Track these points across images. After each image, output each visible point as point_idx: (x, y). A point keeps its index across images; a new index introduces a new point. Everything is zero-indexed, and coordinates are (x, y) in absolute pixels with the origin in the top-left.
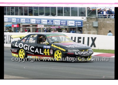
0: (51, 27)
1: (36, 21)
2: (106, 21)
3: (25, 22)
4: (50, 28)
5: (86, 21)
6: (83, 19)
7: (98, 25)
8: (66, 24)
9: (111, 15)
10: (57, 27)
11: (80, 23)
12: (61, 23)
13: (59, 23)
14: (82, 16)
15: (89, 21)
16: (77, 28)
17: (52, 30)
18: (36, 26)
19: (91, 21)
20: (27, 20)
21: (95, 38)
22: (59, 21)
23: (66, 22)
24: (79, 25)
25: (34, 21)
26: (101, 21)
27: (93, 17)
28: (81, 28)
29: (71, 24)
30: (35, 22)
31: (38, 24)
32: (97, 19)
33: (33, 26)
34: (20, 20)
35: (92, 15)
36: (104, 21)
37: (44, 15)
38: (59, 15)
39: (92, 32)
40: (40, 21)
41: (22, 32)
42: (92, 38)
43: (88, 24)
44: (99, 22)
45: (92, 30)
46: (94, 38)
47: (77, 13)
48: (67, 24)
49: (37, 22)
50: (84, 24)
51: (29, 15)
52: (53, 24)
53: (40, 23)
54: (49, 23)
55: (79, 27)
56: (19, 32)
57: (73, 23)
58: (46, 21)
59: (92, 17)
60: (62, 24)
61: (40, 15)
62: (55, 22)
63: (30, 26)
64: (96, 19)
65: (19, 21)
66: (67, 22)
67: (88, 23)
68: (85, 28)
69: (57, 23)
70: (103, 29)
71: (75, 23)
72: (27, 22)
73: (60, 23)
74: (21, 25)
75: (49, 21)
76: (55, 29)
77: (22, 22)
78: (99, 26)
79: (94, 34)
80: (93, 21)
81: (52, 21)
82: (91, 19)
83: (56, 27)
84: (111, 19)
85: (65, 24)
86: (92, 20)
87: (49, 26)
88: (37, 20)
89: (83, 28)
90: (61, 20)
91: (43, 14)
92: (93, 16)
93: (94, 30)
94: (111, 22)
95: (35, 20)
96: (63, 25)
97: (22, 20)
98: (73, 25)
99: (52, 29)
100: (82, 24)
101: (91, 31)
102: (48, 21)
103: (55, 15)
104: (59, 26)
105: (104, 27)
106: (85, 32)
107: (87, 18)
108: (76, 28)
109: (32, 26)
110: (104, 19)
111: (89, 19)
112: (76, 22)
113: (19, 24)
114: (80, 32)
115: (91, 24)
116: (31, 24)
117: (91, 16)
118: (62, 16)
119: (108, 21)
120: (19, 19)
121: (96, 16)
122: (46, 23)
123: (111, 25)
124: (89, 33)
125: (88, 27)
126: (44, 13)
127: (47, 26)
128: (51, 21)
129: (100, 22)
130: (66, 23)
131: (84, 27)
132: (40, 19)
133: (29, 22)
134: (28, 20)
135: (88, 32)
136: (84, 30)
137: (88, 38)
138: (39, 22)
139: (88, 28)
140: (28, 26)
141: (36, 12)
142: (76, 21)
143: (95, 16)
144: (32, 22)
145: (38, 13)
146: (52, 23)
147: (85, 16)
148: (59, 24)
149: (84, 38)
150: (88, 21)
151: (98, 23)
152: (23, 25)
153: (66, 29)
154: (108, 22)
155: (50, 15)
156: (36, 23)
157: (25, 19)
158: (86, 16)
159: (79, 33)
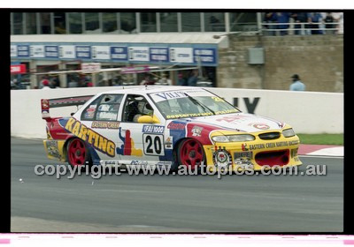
0: (123, 70)
1: (77, 52)
2: (286, 46)
3: (43, 56)
4: (117, 72)
5: (226, 45)
6: (217, 41)
7: (265, 60)
8: (168, 60)
9: (303, 24)
10: (141, 69)
11: (210, 53)
12: (151, 55)
13: (145, 56)
14: (214, 30)
15: (237, 48)
16: (201, 71)
17: (125, 78)
18: (78, 67)
19: (242, 48)
20: (48, 49)
21: (257, 100)
22: (147, 49)
23: (168, 52)
24: (206, 59)
25: (70, 53)
26: (273, 47)
27: (249, 33)
28: (213, 70)
29: (183, 57)
30: (73, 56)
31: (84, 60)
32: (259, 39)
33: (69, 67)
34: (28, 51)
35: (246, 27)
36: (282, 47)
37: (100, 30)
38: (144, 30)
39: (245, 81)
40: (89, 53)
41: (36, 88)
42: (246, 100)
43: (232, 58)
44: (267, 48)
45: (245, 75)
46: (251, 101)
47: (200, 21)
48: (171, 58)
49: (80, 55)
50: (221, 56)
51: (57, 33)
52: (126, 59)
53: (89, 58)
54: (115, 56)
55: (206, 67)
56: (28, 87)
57: (187, 55)
58: (107, 49)
59: (244, 34)
60: (154, 57)
61: (87, 29)
62: (135, 54)
63: (60, 68)
64: (256, 38)
65: (25, 53)
66: (171, 52)
67: (233, 54)
68: (224, 69)
69: (139, 56)
70: (279, 70)
71: (194, 55)
72: (49, 54)
73: (147, 55)
74: (33, 67)
75: (117, 50)
76: (135, 76)
77: (35, 56)
78: (267, 63)
79: (252, 86)
80: (250, 45)
81: (125, 51)
82: (242, 39)
83: (136, 69)
84: (302, 39)
85: (164, 58)
86: (244, 44)
87: (115, 67)
88: (79, 49)
89: (218, 69)
90: (151, 46)
91: (98, 28)
92: (247, 30)
93: (251, 76)
94: (302, 47)
95: (72, 49)
96: (157, 61)
97: (34, 48)
98: (189, 60)
100: (214, 56)
101: (241, 77)
102: (113, 51)
103: (135, 28)
104: (145, 65)
105: (281, 66)
106: (224, 81)
107: (230, 37)
109: (64, 67)
110: (282, 40)
111: (235, 39)
112: (197, 52)
113: (27, 64)
114: (209, 83)
115: (242, 57)
116: (63, 61)
117: (242, 30)
118: (155, 31)
119: (296, 44)
120: (25, 48)
121: (257, 30)
122: (107, 57)
123: (303, 58)
124: (237, 86)
125: (234, 66)
126: (101, 25)
127: (109, 67)
128: (121, 50)
129: (270, 50)
130: (167, 55)
131: (222, 66)
132: (90, 45)
133: (55, 55)
134: (53, 49)
135: (235, 81)
136: (222, 76)
137: (236, 100)
138: (86, 55)
139: (233, 68)
140: (54, 68)
141: (78, 22)
142: (196, 47)
143: (252, 30)
144: (66, 56)
145: (80, 26)
146: (123, 56)
147: (224, 30)
148: (147, 59)
150: (232, 46)
151: (265, 52)
152: (38, 67)
153: (167, 74)
154: (293, 48)
155: (118, 31)
156: (77, 57)
157: (42, 47)
158: (228, 32)
159: (208, 86)
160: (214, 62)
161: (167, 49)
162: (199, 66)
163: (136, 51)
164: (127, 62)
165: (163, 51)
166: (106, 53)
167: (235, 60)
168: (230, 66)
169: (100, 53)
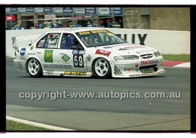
0: (70, 18)
1: (44, 8)
3: (24, 11)
4: (67, 20)
7: (150, 13)
8: (95, 13)
10: (80, 18)
11: (119, 9)
13: (82, 11)
16: (114, 19)
21: (145, 35)
23: (95, 9)
24: (117, 12)
25: (40, 9)
28: (121, 18)
31: (48, 13)
33: (39, 17)
42: (139, 35)
43: (132, 11)
45: (139, 21)
46: (142, 36)
48: (97, 12)
49: (46, 10)
52: (72, 12)
53: (51, 12)
60: (87, 11)
63: (35, 18)
66: (97, 8)
67: (132, 9)
70: (158, 18)
71: (110, 10)
73: (84, 10)
74: (18, 17)
77: (20, 11)
78: (151, 15)
83: (77, 18)
85: (93, 11)
87: (66, 17)
89: (123, 18)
96: (89, 13)
98: (107, 13)
99: (71, 21)
100: (121, 10)
101: (137, 22)
104: (82, 15)
105: (159, 16)
106: (129, 25)
108: (112, 18)
112: (112, 8)
113: (16, 15)
114: (119, 26)
115: (137, 11)
116: (36, 14)
122: (61, 11)
124: (134, 27)
125: (133, 16)
131: (126, 16)
135: (133, 24)
136: (126, 22)
137: (133, 36)
138: (49, 10)
139: (132, 17)
140: (32, 17)
146: (70, 11)
149: (125, 36)
152: (22, 17)
156: (44, 11)
160: (121, 14)
162: (113, 16)
164: (72, 14)
166: (60, 9)
167: (133, 13)
168: (130, 16)
169: (57, 9)
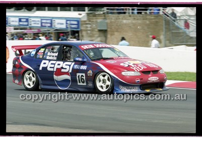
0: (25, 31)
2: (120, 20)
5: (85, 19)
6: (80, 17)
7: (107, 28)
8: (51, 26)
10: (36, 31)
11: (76, 23)
12: (42, 23)
13: (38, 24)
14: (79, 11)
15: (92, 20)
16: (70, 33)
17: (27, 36)
19: (94, 20)
22: (39, 19)
23: (51, 22)
24: (73, 26)
26: (113, 20)
27: (98, 13)
28: (78, 32)
29: (60, 25)
32: (105, 16)
35: (97, 9)
36: (118, 20)
37: (13, 9)
38: (38, 9)
43: (89, 26)
44: (109, 21)
45: (96, 36)
48: (54, 25)
50: (82, 24)
52: (28, 25)
54: (21, 23)
55: (73, 31)
57: (62, 24)
58: (17, 19)
59: (96, 13)
60: (43, 24)
62: (33, 22)
64: (103, 15)
66: (53, 22)
67: (90, 24)
69: (35, 23)
70: (116, 33)
71: (67, 24)
73: (40, 23)
75: (23, 20)
76: (32, 35)
78: (109, 29)
80: (99, 19)
81: (27, 20)
82: (95, 16)
83: (33, 31)
84: (130, 16)
85: (49, 25)
86: (96, 19)
87: (21, 29)
89: (80, 32)
90: (42, 18)
92: (98, 11)
93: (100, 36)
94: (130, 21)
96: (45, 26)
98: (64, 26)
99: (26, 34)
100: (78, 24)
102: (20, 20)
104: (38, 28)
105: (117, 31)
107: (87, 13)
108: (68, 32)
110: (118, 17)
111: (91, 15)
112: (68, 22)
115: (94, 25)
117: (95, 11)
119: (126, 19)
121: (104, 11)
122: (17, 24)
123: (130, 27)
125: (89, 30)
127: (17, 29)
128: (25, 20)
129: (111, 22)
130: (51, 23)
131: (83, 30)
135: (90, 39)
139: (89, 32)
142: (67, 19)
143: (101, 11)
146: (26, 23)
147: (84, 11)
148: (39, 25)
150: (89, 20)
151: (108, 23)
154: (125, 21)
155: (23, 10)
160: (78, 28)
161: (51, 20)
162: (69, 30)
163: (33, 21)
164: (28, 27)
165: (49, 21)
166: (16, 22)
167: (91, 27)
168: (87, 30)
169: (13, 21)
